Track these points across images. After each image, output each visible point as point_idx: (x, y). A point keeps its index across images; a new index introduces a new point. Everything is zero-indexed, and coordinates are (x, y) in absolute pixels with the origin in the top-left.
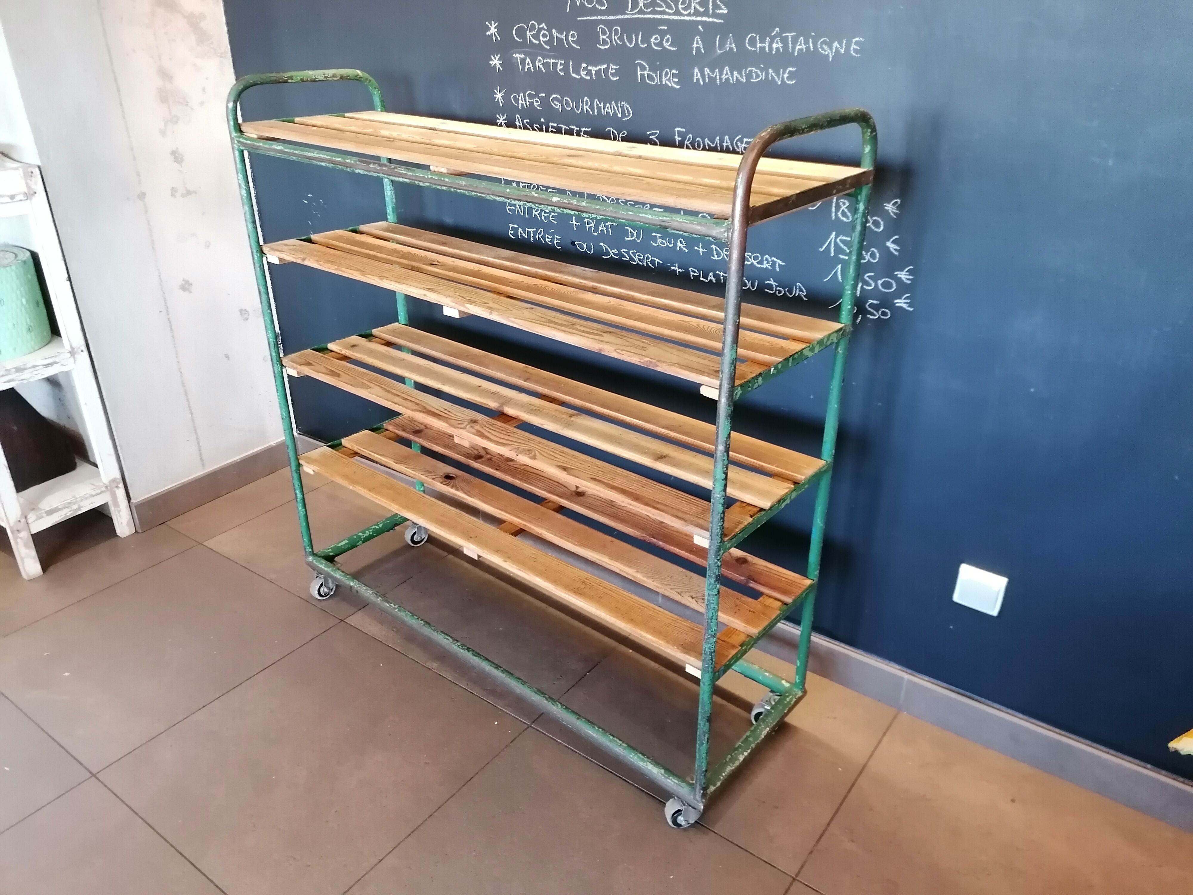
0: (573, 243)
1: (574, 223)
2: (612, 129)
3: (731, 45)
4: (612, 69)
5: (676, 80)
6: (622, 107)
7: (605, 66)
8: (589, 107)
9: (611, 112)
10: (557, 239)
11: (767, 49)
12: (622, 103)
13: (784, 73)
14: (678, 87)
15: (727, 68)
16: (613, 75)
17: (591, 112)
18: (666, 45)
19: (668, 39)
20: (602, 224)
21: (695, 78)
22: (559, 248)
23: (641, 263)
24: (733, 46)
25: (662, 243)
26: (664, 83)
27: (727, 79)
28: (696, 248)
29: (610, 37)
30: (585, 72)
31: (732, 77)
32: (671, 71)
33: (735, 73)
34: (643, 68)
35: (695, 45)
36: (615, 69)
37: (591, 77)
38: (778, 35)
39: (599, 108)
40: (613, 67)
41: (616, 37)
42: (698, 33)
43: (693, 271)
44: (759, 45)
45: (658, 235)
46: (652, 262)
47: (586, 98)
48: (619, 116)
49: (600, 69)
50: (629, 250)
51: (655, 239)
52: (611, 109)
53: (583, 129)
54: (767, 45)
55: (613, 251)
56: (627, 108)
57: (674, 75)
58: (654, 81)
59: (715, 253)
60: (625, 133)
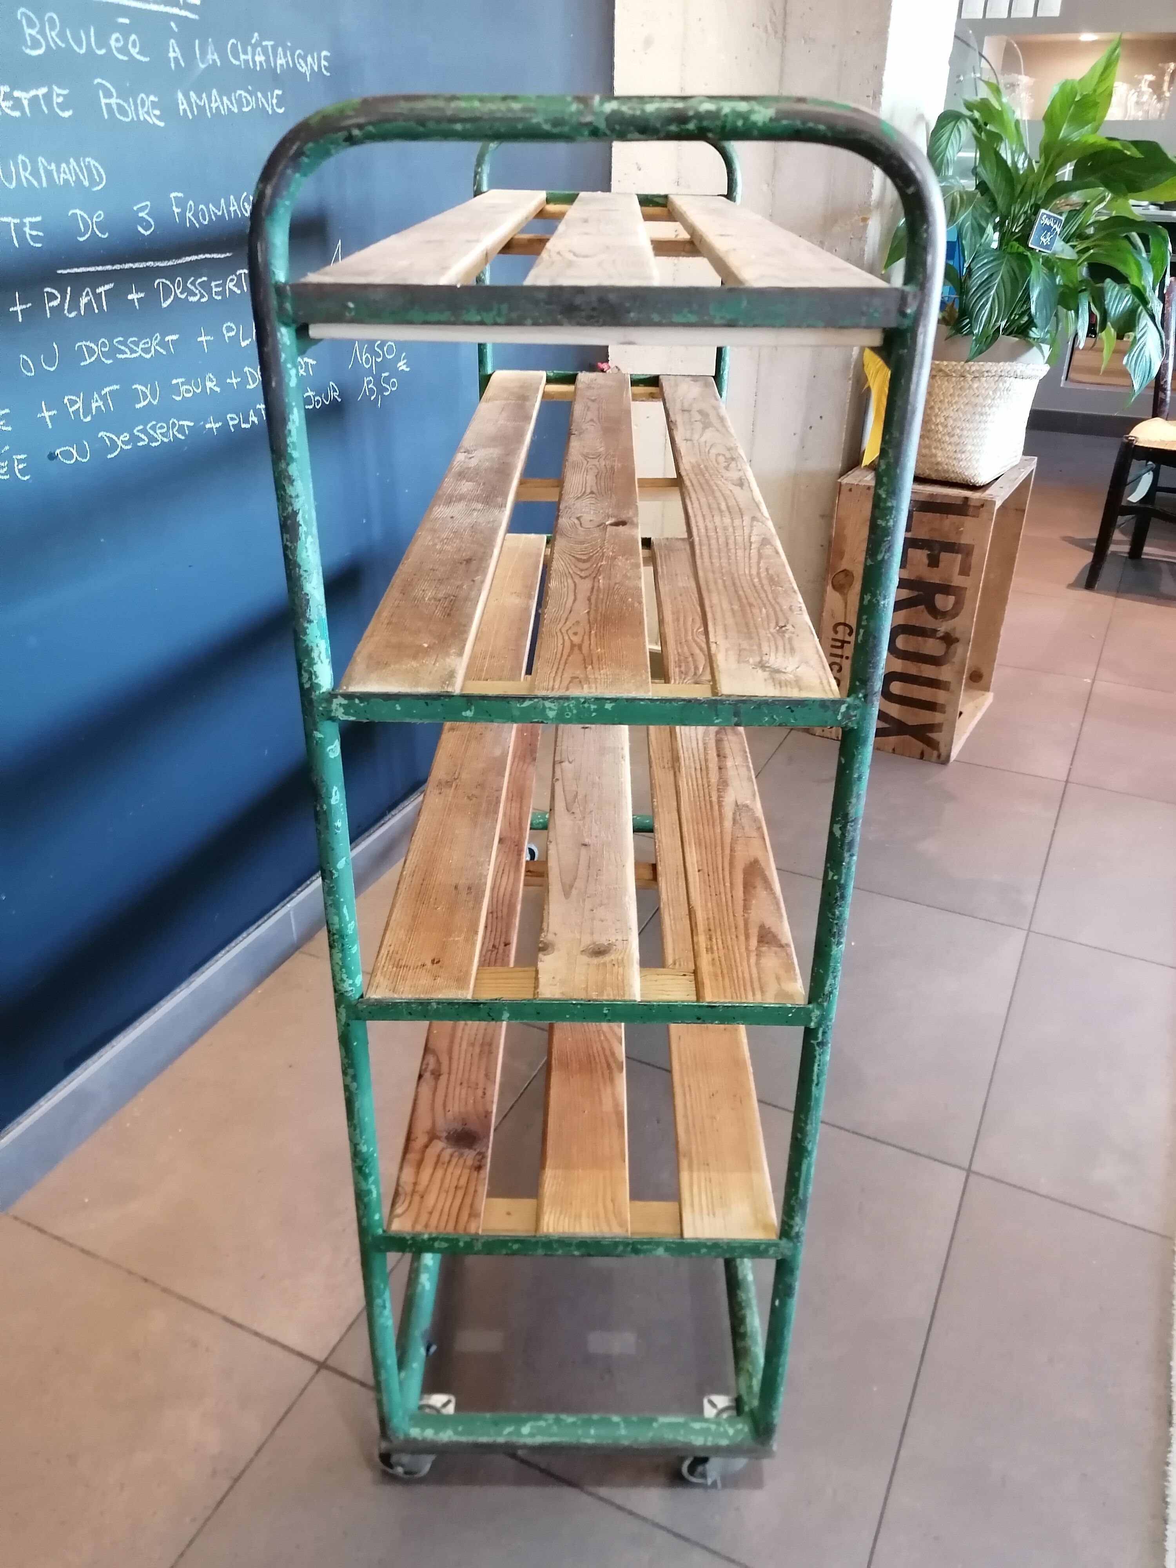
0: (52, 457)
1: (46, 414)
2: (78, 211)
3: (213, 56)
4: (58, 95)
5: (157, 112)
6: (88, 167)
7: (44, 90)
8: (30, 174)
9: (72, 180)
10: (20, 461)
11: (251, 64)
12: (87, 159)
13: (272, 98)
14: (162, 124)
15: (214, 92)
16: (63, 107)
17: (36, 183)
18: (134, 52)
19: (134, 41)
20: (96, 396)
21: (181, 107)
22: (27, 478)
23: (166, 440)
24: (216, 57)
25: (188, 391)
26: (142, 119)
27: (217, 108)
28: (228, 381)
29: (42, 32)
30: (10, 103)
31: (223, 104)
32: (148, 97)
33: (225, 98)
34: (108, 95)
35: (172, 55)
36: (64, 96)
37: (23, 112)
38: (259, 44)
39: (49, 174)
40: (60, 91)
41: (54, 34)
42: (171, 34)
43: (232, 419)
44: (242, 57)
45: (180, 380)
46: (181, 429)
47: (21, 157)
48: (86, 183)
49: (36, 97)
50: (145, 426)
51: (176, 389)
52: (70, 173)
53: (27, 220)
54: (249, 57)
55: (121, 438)
56: (96, 168)
57: (154, 105)
58: (128, 117)
59: (250, 379)
60: (100, 215)
